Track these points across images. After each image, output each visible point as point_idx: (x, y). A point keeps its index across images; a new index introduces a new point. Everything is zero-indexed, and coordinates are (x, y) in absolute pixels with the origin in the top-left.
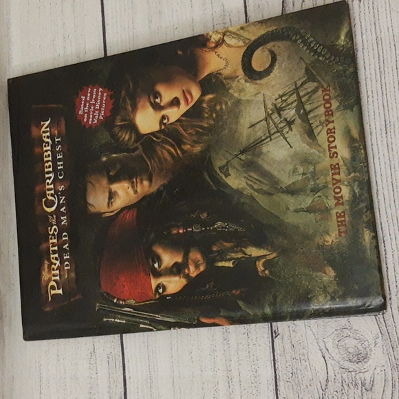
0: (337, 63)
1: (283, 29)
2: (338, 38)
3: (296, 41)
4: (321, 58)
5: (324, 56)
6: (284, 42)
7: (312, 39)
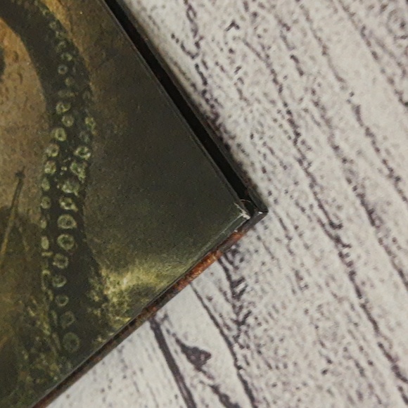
0: (53, 306)
1: (70, 47)
2: (120, 265)
3: (56, 121)
4: (45, 244)
5: (54, 248)
6: (38, 84)
7: (82, 176)
